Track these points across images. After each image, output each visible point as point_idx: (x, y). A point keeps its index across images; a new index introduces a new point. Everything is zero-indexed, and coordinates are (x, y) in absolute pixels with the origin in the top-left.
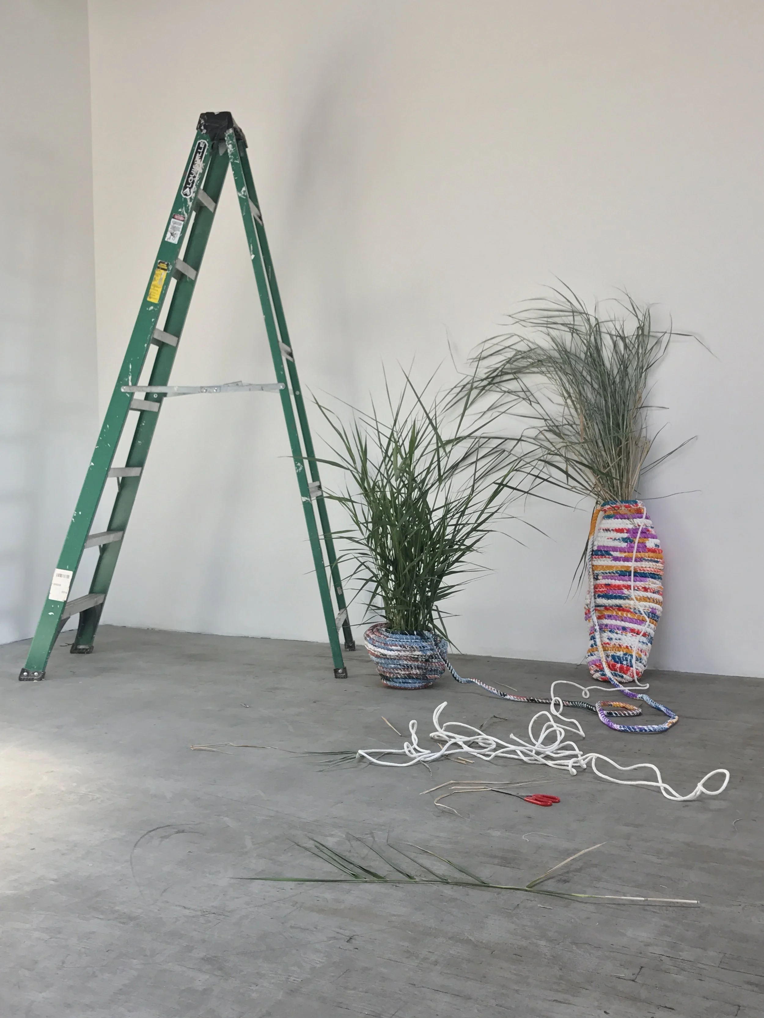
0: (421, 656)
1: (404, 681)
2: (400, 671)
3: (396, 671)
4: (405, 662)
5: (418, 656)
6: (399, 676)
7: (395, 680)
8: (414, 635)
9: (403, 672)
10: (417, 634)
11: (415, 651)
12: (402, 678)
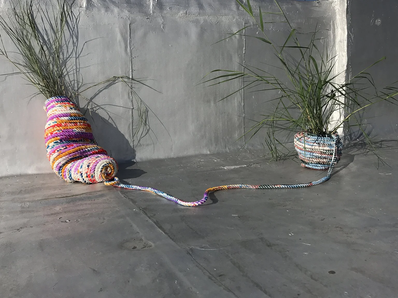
0: (328, 151)
1: (315, 165)
2: (313, 160)
3: (311, 160)
4: (317, 155)
5: (326, 150)
6: (313, 162)
7: (310, 164)
8: (326, 137)
9: (316, 160)
10: (328, 137)
11: (325, 147)
12: (314, 163)
